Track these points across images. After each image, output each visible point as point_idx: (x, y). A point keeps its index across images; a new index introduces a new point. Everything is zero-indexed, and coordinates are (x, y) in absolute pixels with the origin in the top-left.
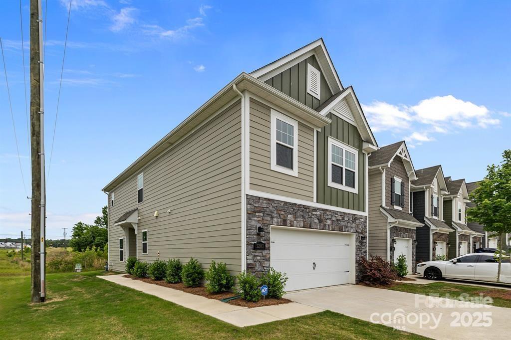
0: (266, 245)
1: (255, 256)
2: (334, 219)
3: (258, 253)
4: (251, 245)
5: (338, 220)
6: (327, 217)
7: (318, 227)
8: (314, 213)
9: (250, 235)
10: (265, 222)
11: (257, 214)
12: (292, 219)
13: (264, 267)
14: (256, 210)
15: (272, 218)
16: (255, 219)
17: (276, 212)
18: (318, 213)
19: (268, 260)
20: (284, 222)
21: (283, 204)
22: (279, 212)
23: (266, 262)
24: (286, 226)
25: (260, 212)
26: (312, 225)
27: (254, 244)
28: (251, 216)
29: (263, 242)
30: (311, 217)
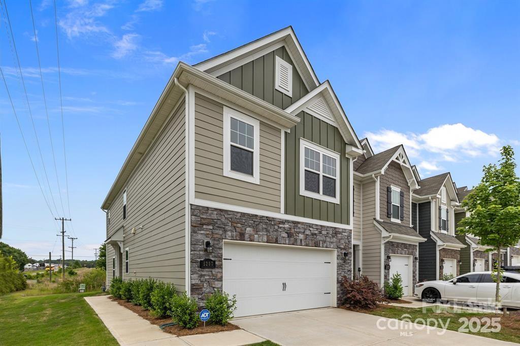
0: (216, 263)
1: (201, 276)
2: (308, 232)
3: (205, 272)
4: (196, 262)
5: (313, 234)
6: (298, 230)
7: (287, 242)
8: (281, 226)
9: (194, 251)
10: (215, 236)
11: (205, 227)
12: (252, 232)
13: (214, 288)
14: (203, 221)
15: (225, 231)
16: (202, 232)
17: (230, 224)
18: (287, 226)
19: (221, 279)
20: (242, 236)
21: (239, 215)
22: (235, 225)
23: (216, 282)
24: (244, 240)
25: (208, 224)
26: (279, 240)
27: (201, 261)
28: (196, 229)
29: (213, 259)
30: (277, 231)
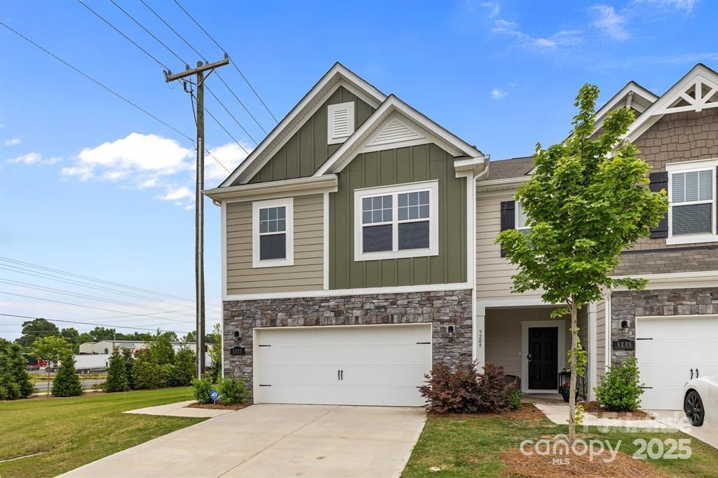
0: (246, 350)
2: (367, 306)
3: (236, 358)
4: (228, 350)
5: (378, 308)
6: (351, 306)
7: (334, 322)
8: (323, 304)
9: (226, 340)
10: (245, 325)
11: (235, 318)
12: (284, 317)
13: (244, 373)
14: (234, 314)
15: (255, 320)
16: (233, 323)
17: (260, 313)
18: (332, 303)
19: (251, 365)
20: (273, 322)
21: (270, 302)
22: (265, 312)
23: (246, 368)
24: (276, 326)
25: (239, 316)
26: (322, 320)
27: (232, 349)
28: (228, 321)
29: (242, 347)
30: (317, 311)
